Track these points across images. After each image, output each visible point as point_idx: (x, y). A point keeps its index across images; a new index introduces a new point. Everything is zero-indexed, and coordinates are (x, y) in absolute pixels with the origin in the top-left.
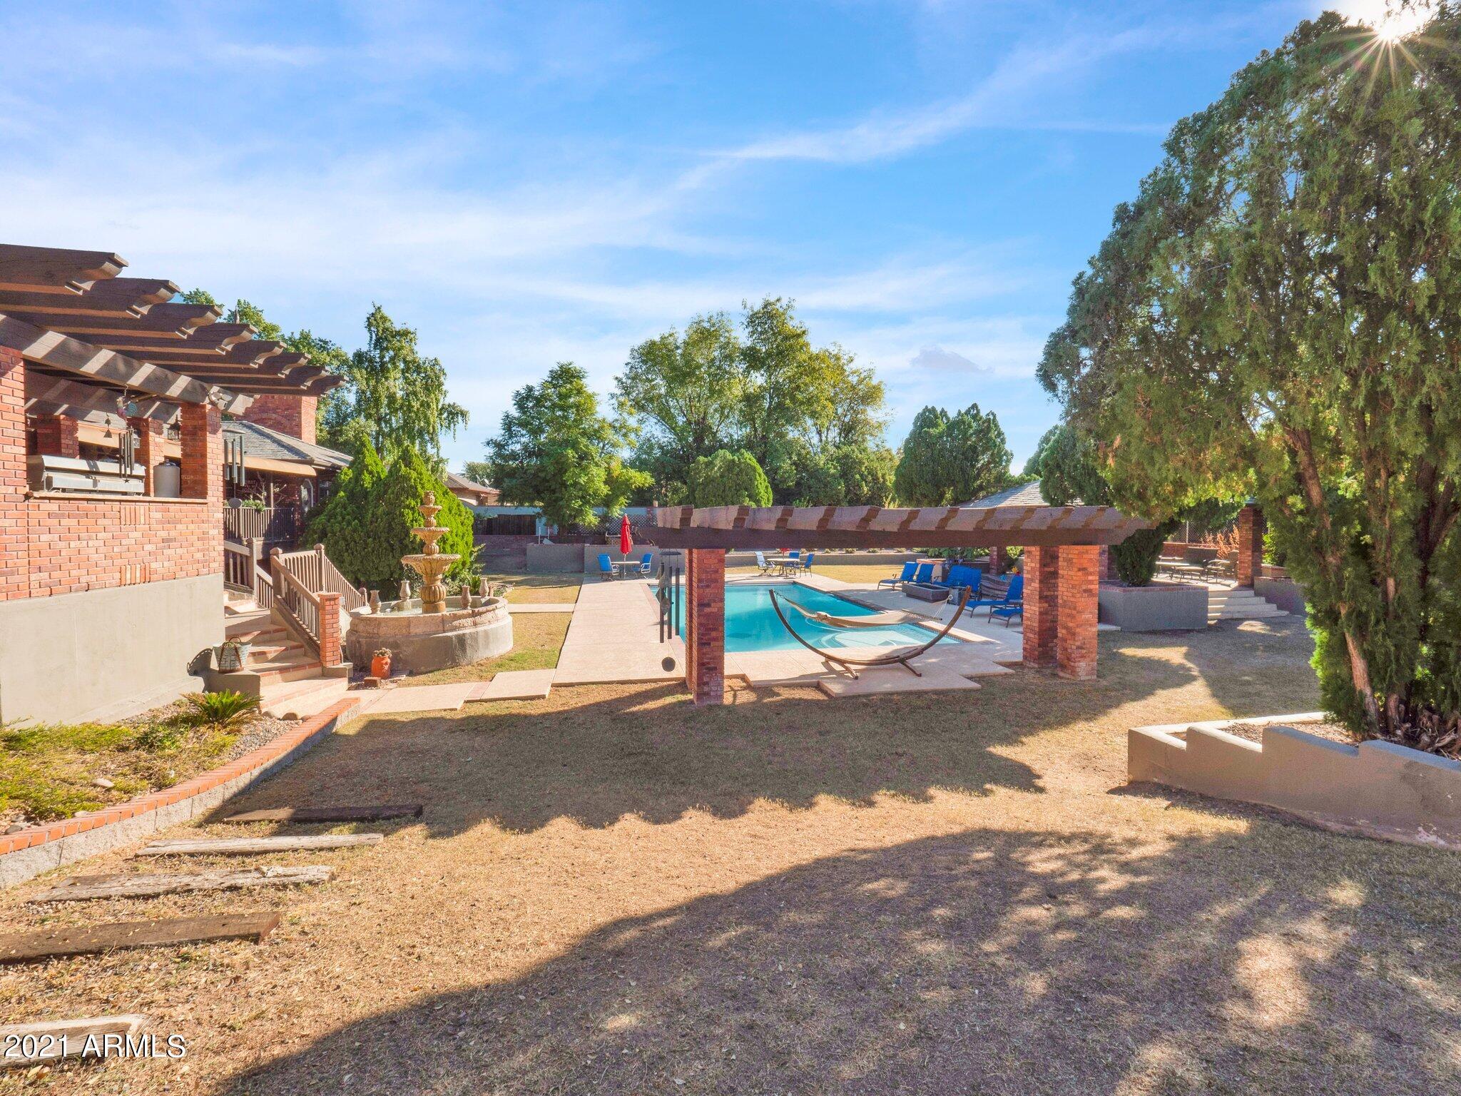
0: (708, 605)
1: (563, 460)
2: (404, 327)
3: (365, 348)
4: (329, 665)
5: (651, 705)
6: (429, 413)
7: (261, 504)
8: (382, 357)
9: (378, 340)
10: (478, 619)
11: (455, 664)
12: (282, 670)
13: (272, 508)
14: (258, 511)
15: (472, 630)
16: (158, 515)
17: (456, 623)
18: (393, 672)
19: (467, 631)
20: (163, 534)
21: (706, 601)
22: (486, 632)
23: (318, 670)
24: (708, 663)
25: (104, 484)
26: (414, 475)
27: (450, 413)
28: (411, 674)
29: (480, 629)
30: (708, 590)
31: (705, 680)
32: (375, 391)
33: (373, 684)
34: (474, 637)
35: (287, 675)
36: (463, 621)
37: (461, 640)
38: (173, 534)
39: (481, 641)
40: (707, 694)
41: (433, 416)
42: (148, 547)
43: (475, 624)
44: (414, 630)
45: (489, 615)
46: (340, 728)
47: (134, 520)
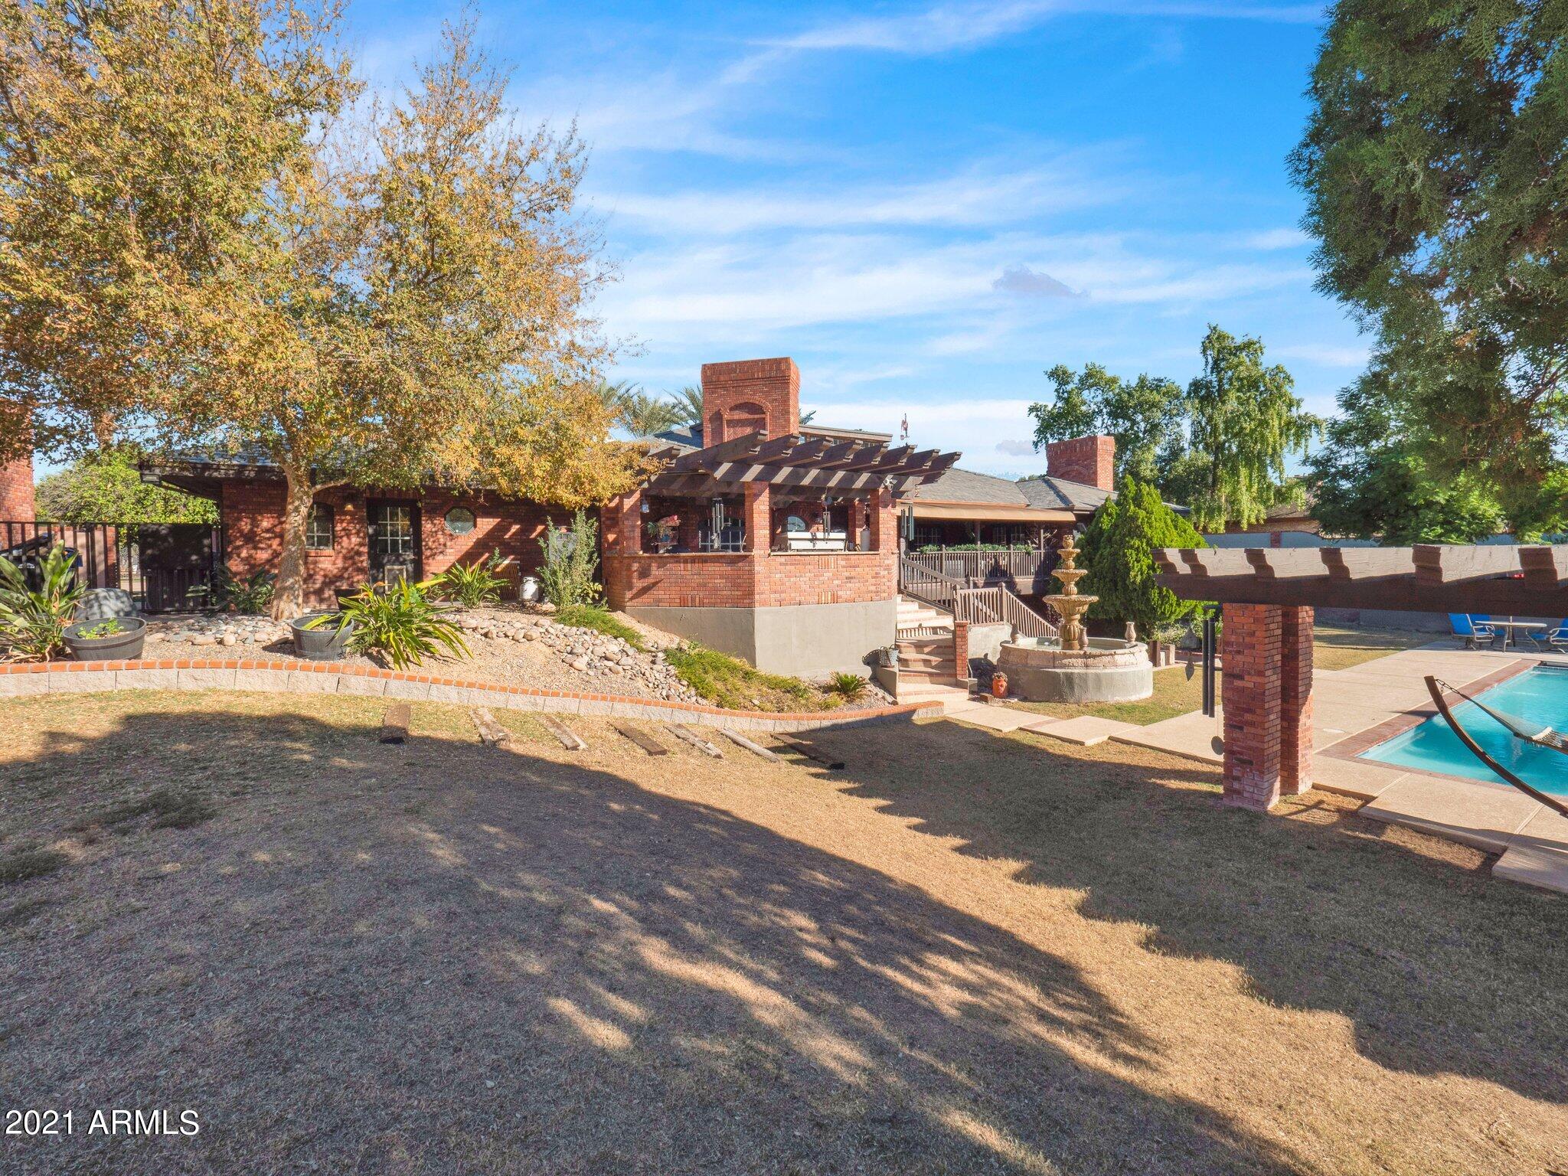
0: (1241, 677)
1: (1400, 472)
2: (1246, 340)
3: (1200, 375)
4: (959, 678)
5: (1174, 784)
6: (1267, 432)
7: (1031, 547)
8: (1220, 381)
9: (1216, 363)
10: (1090, 661)
11: (1062, 700)
12: (930, 674)
13: (1043, 551)
14: (1028, 553)
15: (1083, 671)
16: (843, 563)
17: (1066, 661)
18: (1010, 693)
19: (1076, 671)
20: (847, 574)
21: (1237, 671)
22: (1097, 676)
23: (952, 680)
24: (1241, 753)
25: (820, 545)
26: (1142, 514)
27: (1300, 427)
28: (1025, 699)
29: (1091, 671)
30: (1239, 658)
31: (1235, 773)
32: (1210, 419)
33: (985, 700)
34: (1084, 678)
35: (935, 679)
36: (1073, 660)
37: (1069, 677)
38: (853, 574)
39: (1090, 684)
40: (1239, 792)
41: (1272, 434)
42: (836, 582)
43: (1087, 666)
44: (1031, 662)
45: (1106, 659)
46: (918, 718)
47: (827, 566)
